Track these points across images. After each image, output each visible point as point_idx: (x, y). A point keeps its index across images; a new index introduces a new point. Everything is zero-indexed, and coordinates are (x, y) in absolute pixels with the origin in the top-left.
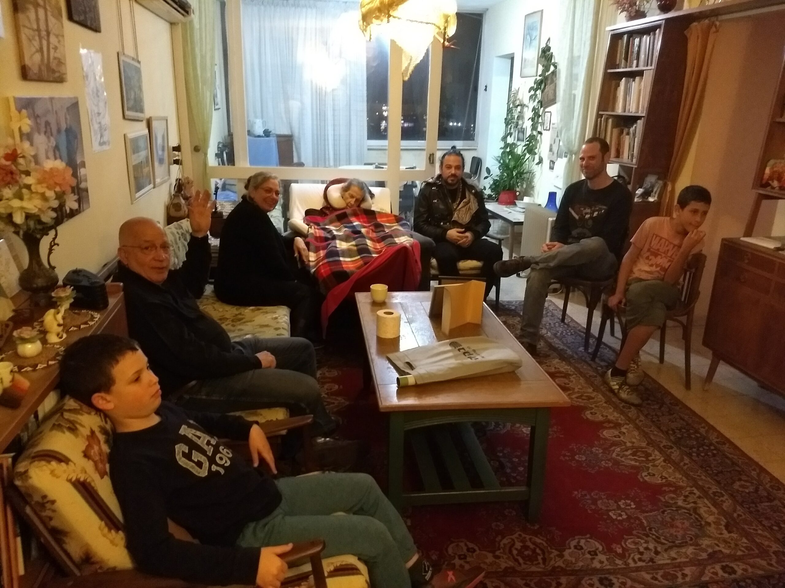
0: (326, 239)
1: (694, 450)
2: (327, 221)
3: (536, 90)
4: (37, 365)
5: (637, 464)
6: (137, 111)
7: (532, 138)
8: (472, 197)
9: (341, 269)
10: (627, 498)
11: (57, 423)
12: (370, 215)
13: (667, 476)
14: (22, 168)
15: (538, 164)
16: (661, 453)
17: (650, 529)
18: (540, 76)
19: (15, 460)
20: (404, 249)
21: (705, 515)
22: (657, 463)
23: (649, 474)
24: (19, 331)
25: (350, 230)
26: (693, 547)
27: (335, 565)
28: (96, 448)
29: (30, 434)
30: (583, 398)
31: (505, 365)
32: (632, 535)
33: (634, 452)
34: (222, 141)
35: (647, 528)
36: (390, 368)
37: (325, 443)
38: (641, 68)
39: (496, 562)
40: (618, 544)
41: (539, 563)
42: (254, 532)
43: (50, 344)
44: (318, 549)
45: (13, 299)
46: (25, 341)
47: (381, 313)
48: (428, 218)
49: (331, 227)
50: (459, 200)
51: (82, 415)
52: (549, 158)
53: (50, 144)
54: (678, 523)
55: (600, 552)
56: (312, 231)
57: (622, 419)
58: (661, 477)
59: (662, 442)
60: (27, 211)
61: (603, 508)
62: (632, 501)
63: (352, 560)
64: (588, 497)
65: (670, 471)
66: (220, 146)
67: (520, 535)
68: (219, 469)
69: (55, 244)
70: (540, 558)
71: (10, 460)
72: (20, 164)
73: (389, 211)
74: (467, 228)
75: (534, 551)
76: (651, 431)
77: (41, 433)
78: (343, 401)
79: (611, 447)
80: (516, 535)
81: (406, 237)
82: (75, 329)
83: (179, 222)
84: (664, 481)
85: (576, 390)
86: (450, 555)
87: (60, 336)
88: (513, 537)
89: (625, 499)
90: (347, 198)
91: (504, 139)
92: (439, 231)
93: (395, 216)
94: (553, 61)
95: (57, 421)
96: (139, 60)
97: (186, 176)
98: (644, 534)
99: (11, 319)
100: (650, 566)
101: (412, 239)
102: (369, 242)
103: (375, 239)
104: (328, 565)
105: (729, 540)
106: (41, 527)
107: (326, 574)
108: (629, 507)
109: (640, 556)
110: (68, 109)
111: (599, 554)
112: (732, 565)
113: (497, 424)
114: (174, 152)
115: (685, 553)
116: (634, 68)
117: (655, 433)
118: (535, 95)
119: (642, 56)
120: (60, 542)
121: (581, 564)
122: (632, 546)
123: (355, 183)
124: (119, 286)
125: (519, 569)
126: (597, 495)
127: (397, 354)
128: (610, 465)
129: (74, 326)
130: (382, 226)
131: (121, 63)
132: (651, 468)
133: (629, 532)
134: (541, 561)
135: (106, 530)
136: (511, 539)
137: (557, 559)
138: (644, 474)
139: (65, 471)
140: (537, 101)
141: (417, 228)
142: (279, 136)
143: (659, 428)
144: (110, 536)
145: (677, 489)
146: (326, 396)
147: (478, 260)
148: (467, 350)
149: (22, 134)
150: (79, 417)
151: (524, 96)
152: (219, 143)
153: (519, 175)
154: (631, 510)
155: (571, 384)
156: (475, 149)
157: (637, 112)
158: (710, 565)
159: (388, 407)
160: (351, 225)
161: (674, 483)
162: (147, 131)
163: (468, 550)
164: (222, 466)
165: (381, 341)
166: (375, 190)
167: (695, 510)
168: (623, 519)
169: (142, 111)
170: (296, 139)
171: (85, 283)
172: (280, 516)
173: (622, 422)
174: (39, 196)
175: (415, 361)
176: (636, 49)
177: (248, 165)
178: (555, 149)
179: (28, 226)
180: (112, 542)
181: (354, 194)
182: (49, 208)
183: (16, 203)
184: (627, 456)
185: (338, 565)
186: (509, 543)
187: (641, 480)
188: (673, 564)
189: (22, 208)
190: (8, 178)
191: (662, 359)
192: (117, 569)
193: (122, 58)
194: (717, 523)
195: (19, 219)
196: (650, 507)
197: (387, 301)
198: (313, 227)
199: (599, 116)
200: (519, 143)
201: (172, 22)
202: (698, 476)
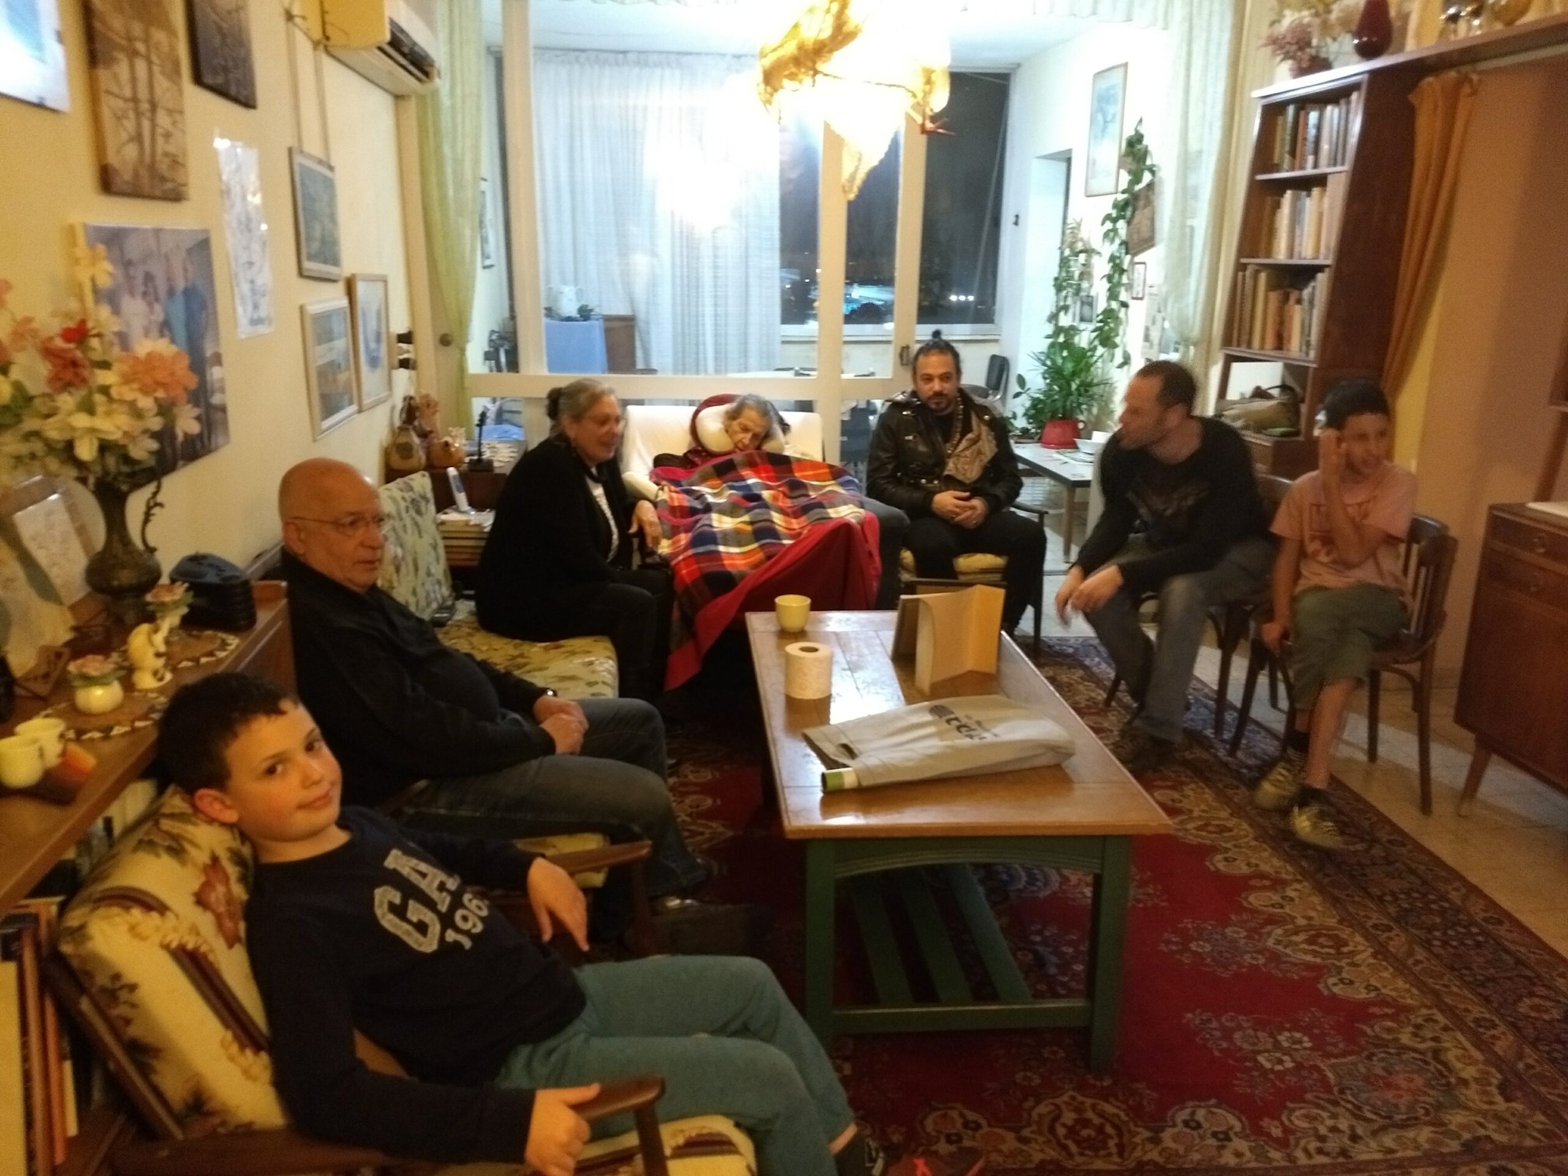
0: (693, 512)
1: (1437, 933)
2: (695, 476)
3: (1115, 221)
4: (111, 728)
5: (1318, 960)
6: (325, 262)
7: (1109, 314)
8: (984, 428)
9: (721, 569)
10: (1296, 1028)
11: (146, 838)
12: (780, 464)
13: (1379, 985)
14: (96, 356)
15: (1121, 366)
16: (1367, 939)
17: (1342, 1091)
18: (1123, 192)
19: (63, 908)
20: (845, 528)
21: (1458, 1065)
22: (1358, 958)
23: (1341, 980)
24: (79, 662)
25: (741, 493)
26: (1431, 1128)
27: (687, 1134)
28: (221, 889)
29: (95, 861)
30: (1210, 828)
31: (1039, 751)
32: (1305, 1101)
33: (1312, 936)
34: (497, 329)
35: (1336, 1089)
36: (809, 755)
37: (682, 909)
38: (1323, 169)
39: (1021, 1151)
40: (1273, 1118)
41: (1110, 1155)
42: (529, 1064)
43: (140, 691)
44: (650, 1095)
45: (73, 608)
46: (90, 681)
47: (793, 648)
48: (896, 469)
49: (704, 489)
50: (958, 436)
51: (195, 824)
52: (1143, 354)
53: (153, 317)
54: (1400, 1080)
55: (1236, 1134)
56: (664, 496)
57: (1287, 871)
58: (1366, 988)
59: (1370, 918)
60: (102, 436)
61: (1246, 1046)
62: (1305, 1034)
63: (722, 1125)
64: (1214, 1024)
65: (1385, 974)
66: (494, 337)
67: (1073, 1098)
68: (460, 938)
69: (157, 504)
70: (1112, 1143)
71: (54, 909)
72: (94, 349)
73: (818, 458)
74: (975, 489)
75: (1100, 1130)
76: (1348, 895)
77: (113, 857)
78: (721, 829)
79: (1263, 926)
80: (1066, 1098)
81: (851, 506)
82: (189, 664)
83: (406, 479)
84: (1373, 994)
85: (1196, 814)
86: (928, 1134)
87: (159, 676)
88: (1058, 1101)
89: (1289, 1030)
90: (736, 433)
91: (1054, 317)
92: (917, 495)
93: (831, 467)
94: (1148, 162)
95: (147, 833)
96: (333, 164)
97: (424, 391)
98: (1329, 1101)
99: (68, 644)
100: (1341, 1164)
101: (862, 510)
102: (777, 518)
103: (789, 511)
104: (674, 1135)
105: (1508, 1116)
106: (108, 1039)
107: (668, 1151)
108: (1298, 1046)
109: (1319, 1144)
110: (189, 251)
111: (1235, 1139)
112: (1512, 1166)
113: (1032, 879)
114: (401, 345)
115: (1415, 1140)
116: (1309, 171)
117: (1357, 899)
118: (1115, 230)
119: (1325, 147)
120: (145, 1071)
121: (1196, 1157)
122: (1305, 1125)
123: (749, 402)
124: (279, 587)
125: (1069, 1164)
126: (1232, 1020)
127: (824, 729)
128: (1262, 961)
129: (188, 660)
130: (803, 486)
131: (296, 168)
132: (1348, 968)
133: (1297, 1095)
134: (1114, 1150)
135: (235, 1048)
136: (1055, 1105)
137: (1149, 1146)
138: (1331, 981)
139: (157, 929)
140: (1117, 241)
141: (874, 491)
142: (608, 319)
143: (1365, 889)
144: (242, 1060)
145: (1400, 1011)
146: (688, 819)
147: (997, 553)
148: (964, 721)
149: (96, 291)
150: (190, 828)
151: (1093, 232)
152: (493, 332)
153: (1082, 389)
154: (1302, 1052)
155: (1185, 801)
156: (996, 341)
157: (1317, 258)
158: (1466, 1164)
159: (801, 830)
160: (742, 484)
161: (1395, 1000)
162: (344, 302)
163: (966, 1125)
164: (467, 933)
165: (793, 705)
166: (790, 417)
167: (1436, 1053)
168: (1288, 1069)
169: (335, 261)
170: (641, 325)
171: (211, 578)
172: (582, 1036)
173: (1289, 877)
174: (125, 408)
175: (859, 742)
176: (1312, 132)
177: (544, 372)
178: (1155, 335)
179: (104, 467)
180: (246, 1073)
181: (750, 424)
182: (146, 431)
183: (82, 421)
184: (1296, 944)
185: (693, 1134)
186: (1050, 1112)
187: (1326, 993)
188: (1386, 1161)
189: (92, 430)
190: (68, 375)
191: (1372, 753)
192: (256, 1127)
193: (298, 159)
194: (1482, 1081)
195: (86, 451)
196: (1341, 1045)
197: (807, 628)
198: (666, 488)
199: (1240, 267)
200: (1083, 326)
201: (399, 93)
202: (1444, 986)
